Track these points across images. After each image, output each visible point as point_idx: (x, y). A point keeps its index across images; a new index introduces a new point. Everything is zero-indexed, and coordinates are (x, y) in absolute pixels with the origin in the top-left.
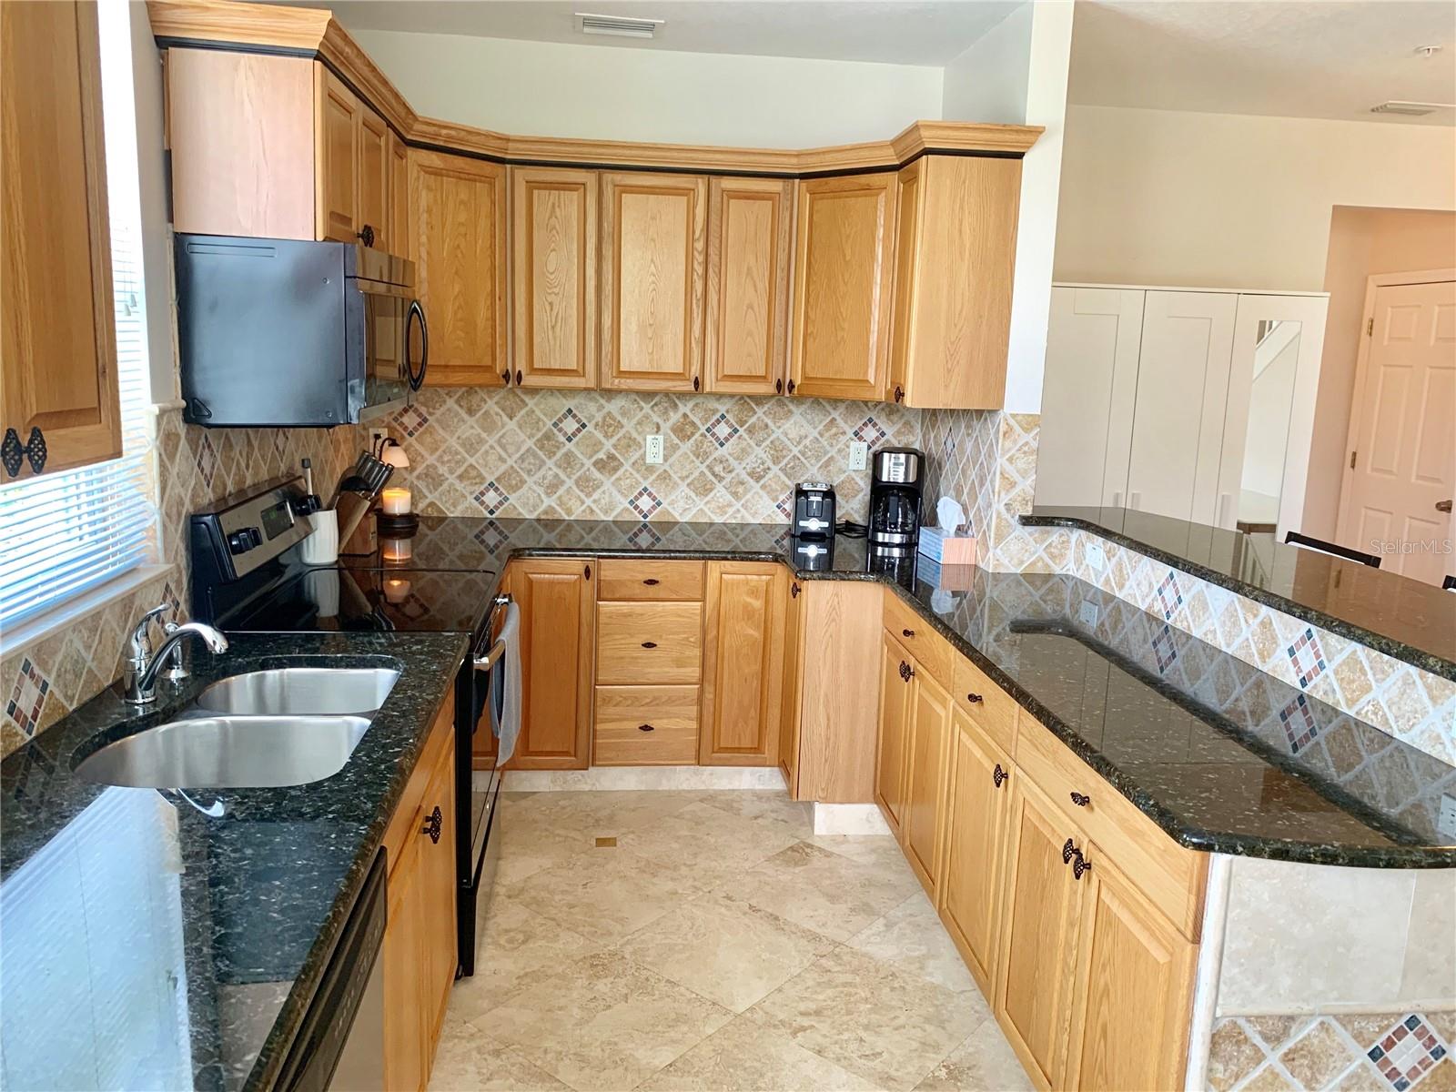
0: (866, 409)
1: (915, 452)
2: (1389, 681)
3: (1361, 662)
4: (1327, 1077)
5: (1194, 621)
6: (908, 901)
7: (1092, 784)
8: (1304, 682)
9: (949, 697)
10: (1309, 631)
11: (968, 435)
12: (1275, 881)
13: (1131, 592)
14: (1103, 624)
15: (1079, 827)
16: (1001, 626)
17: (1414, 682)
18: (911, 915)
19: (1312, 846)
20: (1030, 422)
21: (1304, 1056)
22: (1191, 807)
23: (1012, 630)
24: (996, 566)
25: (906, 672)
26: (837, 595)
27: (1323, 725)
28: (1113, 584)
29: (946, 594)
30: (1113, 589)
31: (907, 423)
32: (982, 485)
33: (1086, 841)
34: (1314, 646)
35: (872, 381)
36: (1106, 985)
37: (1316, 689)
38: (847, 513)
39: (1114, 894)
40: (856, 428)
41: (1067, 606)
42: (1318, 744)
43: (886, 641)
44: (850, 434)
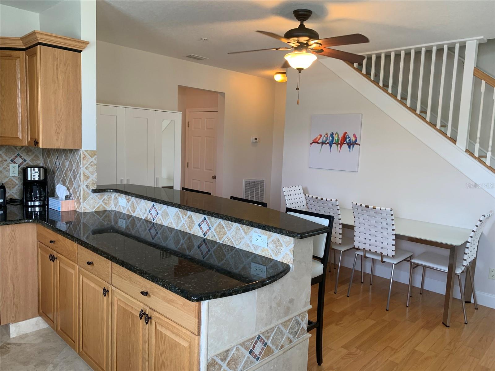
0: (16, 150)
1: (42, 167)
2: (232, 230)
3: (222, 225)
4: (239, 365)
5: (163, 220)
6: (61, 353)
7: (149, 286)
8: (204, 235)
9: (76, 265)
10: (205, 218)
11: (66, 159)
12: (221, 305)
13: (138, 213)
14: (128, 226)
15: (144, 304)
16: (88, 233)
17: (239, 229)
18: (64, 358)
19: (231, 290)
20: (92, 154)
21: (233, 361)
22: (191, 286)
23: (93, 234)
24: (84, 210)
25: (53, 258)
26: (13, 231)
27: (212, 248)
28: (131, 211)
29: (63, 224)
30: (131, 213)
31: (36, 156)
32: (75, 178)
33: (148, 309)
34: (207, 222)
35: (21, 138)
36: (163, 361)
37: (209, 237)
38: (10, 195)
39: (162, 326)
40: (12, 158)
41: (113, 222)
42: (211, 254)
43: (39, 246)
44: (9, 161)
